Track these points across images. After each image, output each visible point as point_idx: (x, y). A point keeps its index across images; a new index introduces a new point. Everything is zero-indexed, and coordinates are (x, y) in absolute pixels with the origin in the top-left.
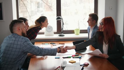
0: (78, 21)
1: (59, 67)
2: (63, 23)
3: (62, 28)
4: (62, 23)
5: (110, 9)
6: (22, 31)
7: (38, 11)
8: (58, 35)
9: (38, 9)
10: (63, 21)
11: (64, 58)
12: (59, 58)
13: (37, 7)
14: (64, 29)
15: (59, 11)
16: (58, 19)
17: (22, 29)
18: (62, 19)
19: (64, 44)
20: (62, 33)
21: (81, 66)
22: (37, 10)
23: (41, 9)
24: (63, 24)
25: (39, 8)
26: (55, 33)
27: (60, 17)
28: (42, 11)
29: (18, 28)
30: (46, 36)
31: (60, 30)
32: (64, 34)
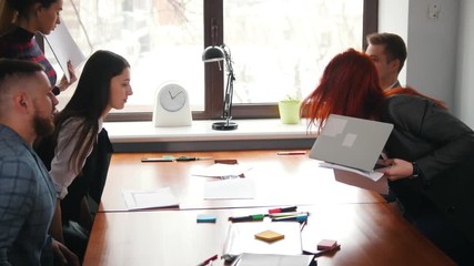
0: (296, 68)
1: (215, 258)
2: (231, 73)
3: (227, 95)
4: (226, 73)
5: (431, 15)
6: (37, 112)
7: (125, 24)
8: (211, 123)
9: (125, 16)
10: (230, 66)
11: (234, 220)
12: (213, 221)
13: (120, 7)
14: (235, 101)
15: (215, 24)
16: (208, 55)
17: (34, 102)
18: (228, 58)
19: (234, 162)
20: (227, 115)
21: (305, 253)
22: (121, 19)
23: (137, 14)
24: (233, 79)
25: (131, 9)
26: (197, 116)
27: (220, 48)
28: (143, 24)
29: (18, 98)
30: (157, 127)
31: (218, 103)
32: (237, 122)
